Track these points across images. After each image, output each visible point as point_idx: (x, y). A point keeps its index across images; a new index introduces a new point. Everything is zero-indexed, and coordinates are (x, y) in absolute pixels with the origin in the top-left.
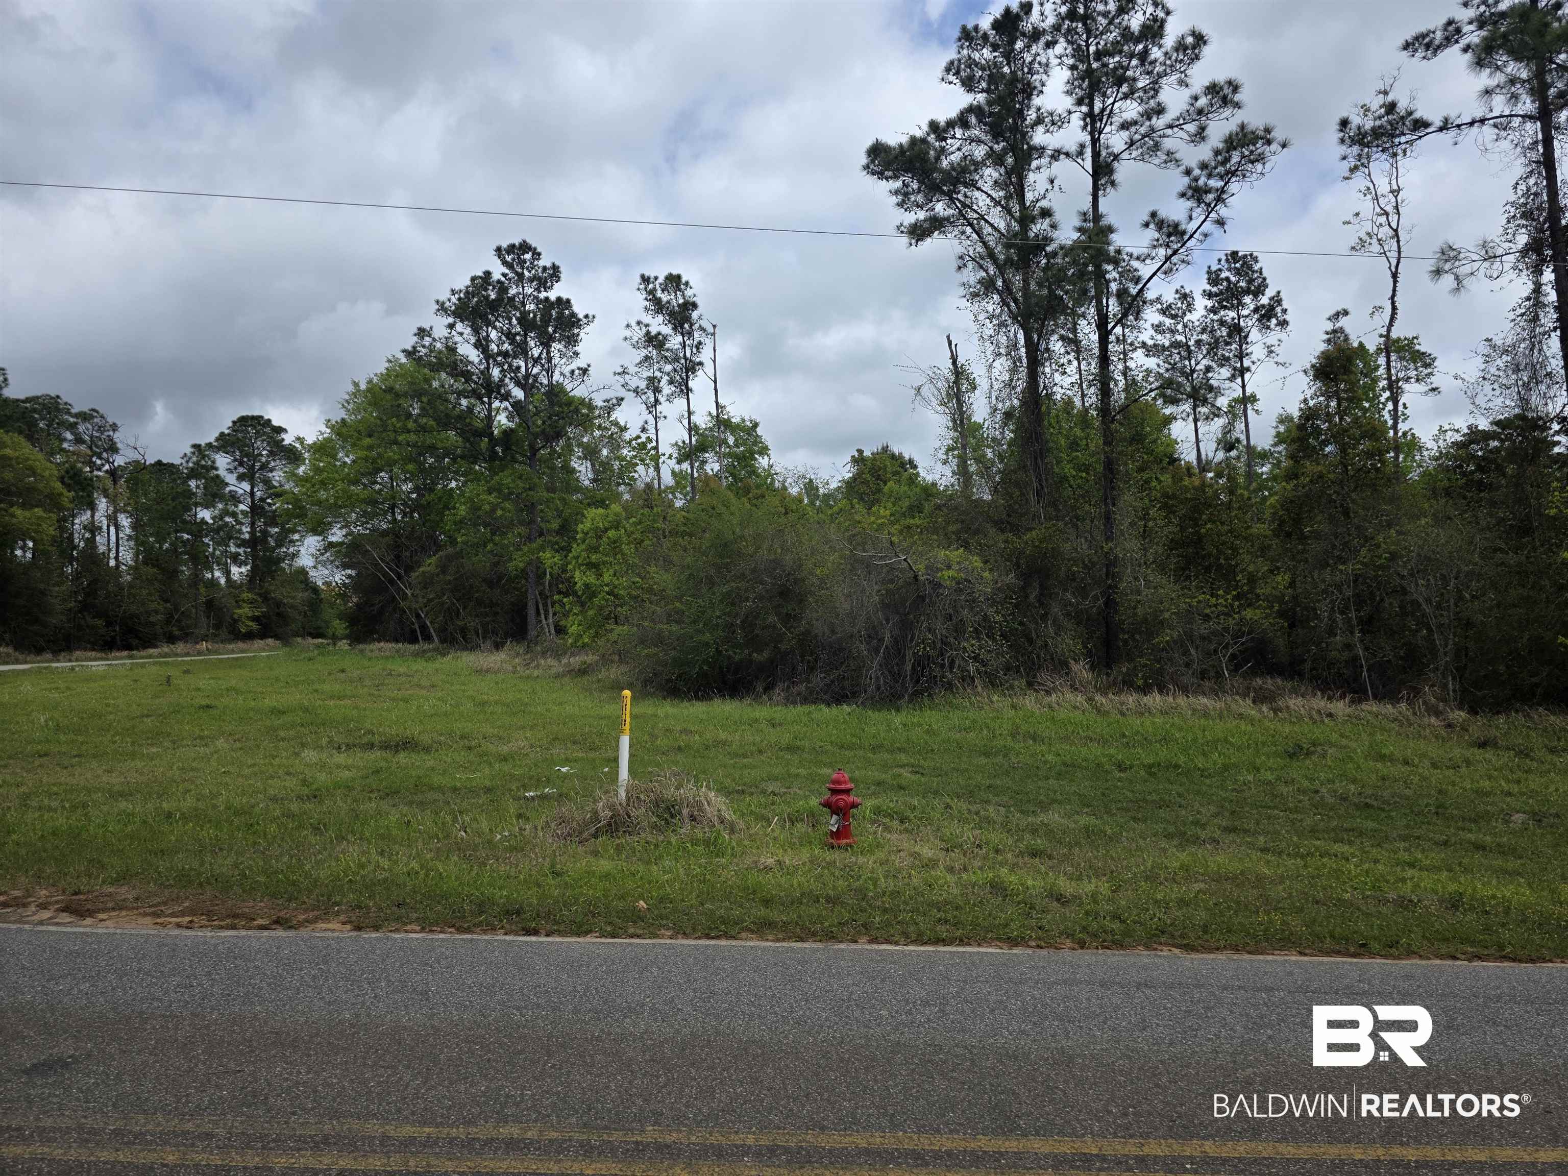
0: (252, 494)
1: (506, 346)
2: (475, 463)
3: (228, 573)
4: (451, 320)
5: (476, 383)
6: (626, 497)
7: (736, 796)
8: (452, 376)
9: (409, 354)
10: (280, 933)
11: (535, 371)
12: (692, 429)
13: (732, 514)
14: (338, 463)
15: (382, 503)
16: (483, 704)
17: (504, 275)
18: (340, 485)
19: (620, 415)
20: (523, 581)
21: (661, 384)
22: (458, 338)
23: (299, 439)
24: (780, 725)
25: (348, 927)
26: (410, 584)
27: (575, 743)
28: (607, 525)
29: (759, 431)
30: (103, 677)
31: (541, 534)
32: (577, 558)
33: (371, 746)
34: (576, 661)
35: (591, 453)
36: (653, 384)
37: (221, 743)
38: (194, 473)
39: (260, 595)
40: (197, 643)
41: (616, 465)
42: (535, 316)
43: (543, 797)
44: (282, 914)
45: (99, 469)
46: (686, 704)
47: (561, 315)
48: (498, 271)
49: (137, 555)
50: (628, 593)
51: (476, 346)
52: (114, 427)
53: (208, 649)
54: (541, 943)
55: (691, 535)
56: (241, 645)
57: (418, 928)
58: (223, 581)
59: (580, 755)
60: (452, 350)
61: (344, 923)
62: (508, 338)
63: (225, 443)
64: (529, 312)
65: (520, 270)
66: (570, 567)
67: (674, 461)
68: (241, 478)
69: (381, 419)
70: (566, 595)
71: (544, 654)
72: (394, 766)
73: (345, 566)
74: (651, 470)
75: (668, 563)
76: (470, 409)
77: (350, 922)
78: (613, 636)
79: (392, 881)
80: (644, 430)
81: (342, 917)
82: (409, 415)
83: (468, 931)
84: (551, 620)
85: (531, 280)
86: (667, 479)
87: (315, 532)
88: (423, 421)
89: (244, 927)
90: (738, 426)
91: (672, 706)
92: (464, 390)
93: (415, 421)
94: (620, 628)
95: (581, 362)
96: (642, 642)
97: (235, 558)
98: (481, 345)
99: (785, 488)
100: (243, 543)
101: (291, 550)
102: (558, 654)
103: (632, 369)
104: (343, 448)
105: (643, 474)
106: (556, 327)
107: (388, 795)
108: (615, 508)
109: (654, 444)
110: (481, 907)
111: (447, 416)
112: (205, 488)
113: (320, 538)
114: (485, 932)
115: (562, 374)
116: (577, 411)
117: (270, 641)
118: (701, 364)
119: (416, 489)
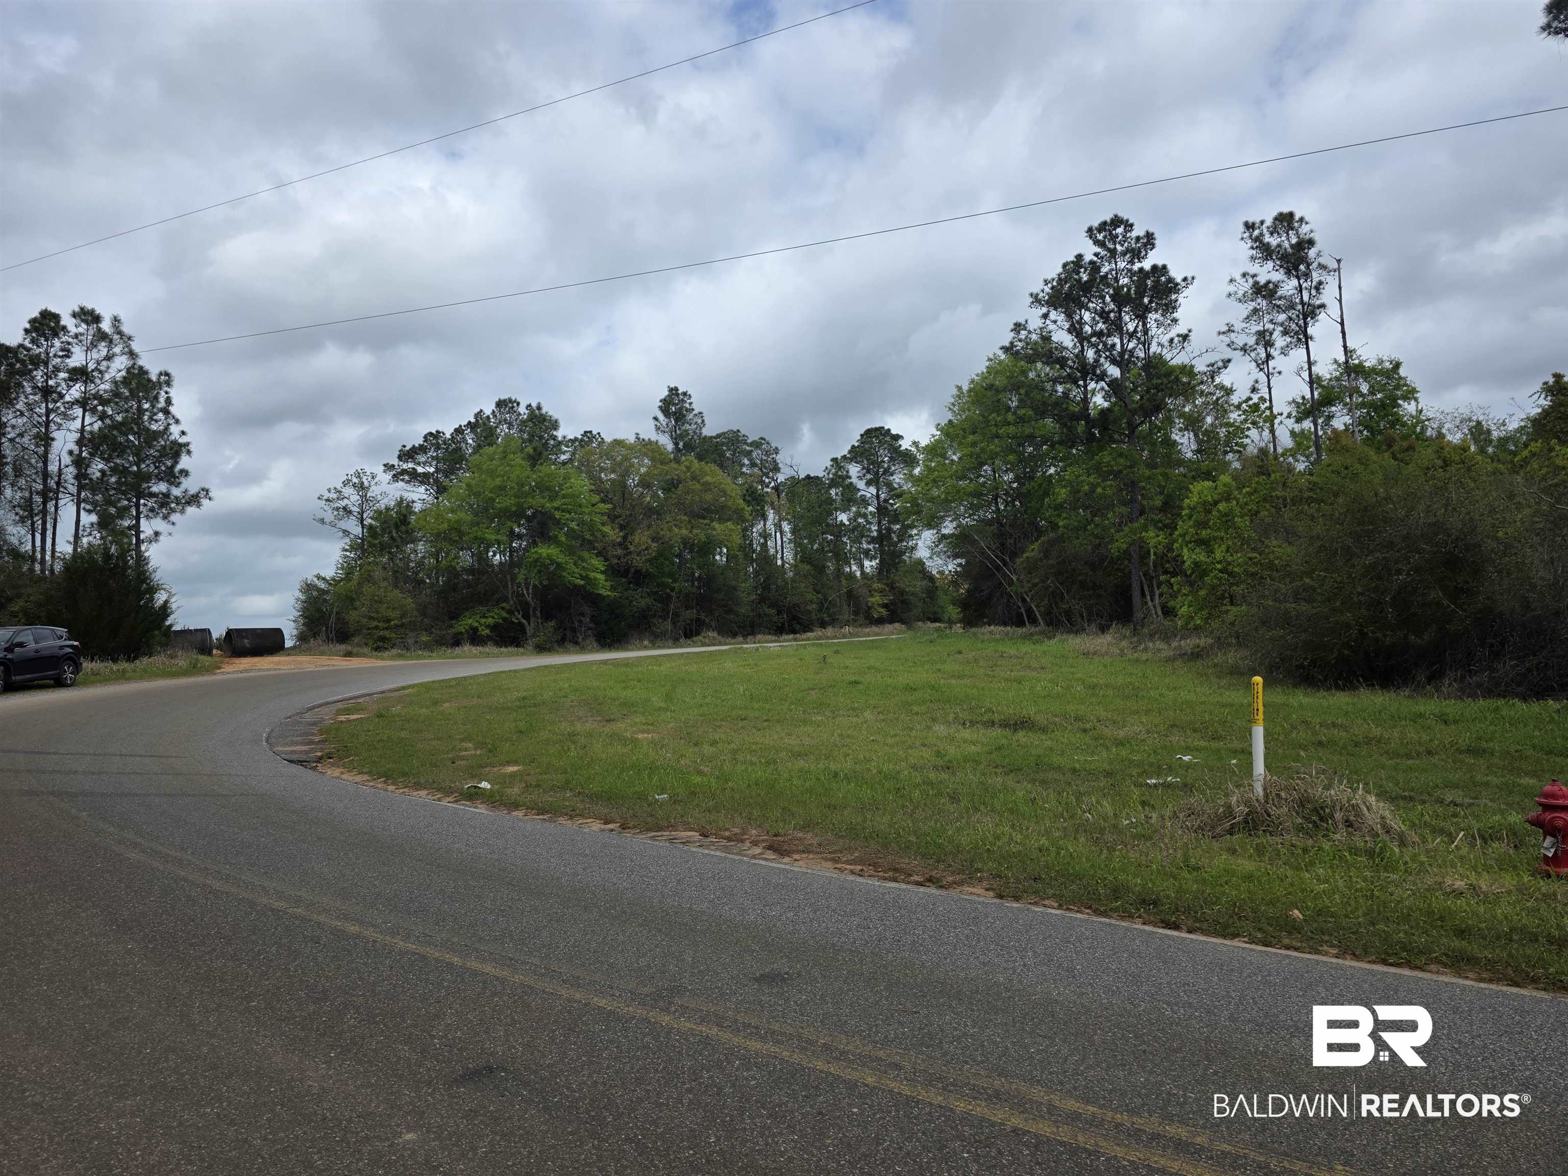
0: (878, 496)
1: (1101, 326)
2: (1072, 447)
3: (862, 566)
4: (1044, 310)
5: (1071, 368)
6: (1237, 465)
7: (1402, 803)
8: (1048, 364)
9: (1006, 349)
10: (933, 891)
11: (1131, 345)
12: (1314, 381)
13: (1372, 473)
14: (947, 462)
15: (986, 495)
16: (1094, 687)
17: (1096, 255)
18: (950, 482)
19: (1225, 378)
20: (1126, 562)
21: (1274, 336)
22: (1052, 327)
23: (915, 444)
24: (1456, 722)
25: (991, 894)
26: (1015, 570)
27: (1195, 731)
28: (1216, 497)
29: (1402, 372)
30: (779, 656)
31: (1142, 513)
32: (1183, 536)
33: (992, 724)
34: (1188, 644)
35: (1193, 423)
36: (1264, 338)
37: (868, 715)
38: (833, 483)
39: (887, 585)
40: (842, 627)
41: (1222, 432)
42: (1129, 290)
43: (1167, 786)
44: (933, 873)
45: (767, 486)
46: (1322, 693)
47: (1157, 282)
48: (1089, 251)
49: (796, 555)
50: (1245, 570)
51: (1069, 331)
52: (777, 451)
53: (850, 633)
54: (1185, 939)
55: (1320, 501)
56: (875, 629)
57: (1056, 905)
58: (858, 574)
59: (1203, 743)
60: (1046, 339)
61: (987, 890)
62: (1101, 316)
63: (856, 454)
64: (1123, 286)
65: (1112, 246)
66: (1176, 545)
67: (1293, 420)
68: (868, 483)
69: (983, 416)
70: (1174, 574)
71: (1152, 636)
72: (1014, 744)
73: (956, 556)
74: (1266, 433)
75: (1290, 535)
76: (1066, 394)
77: (993, 889)
78: (1230, 617)
79: (1026, 855)
80: (1254, 390)
81: (985, 884)
82: (1009, 408)
83: (1104, 914)
84: (1157, 601)
85: (1124, 254)
86: (1285, 440)
87: (929, 526)
88: (1021, 412)
89: (903, 881)
90: (1373, 370)
91: (1306, 695)
92: (1060, 377)
93: (1015, 413)
94: (1238, 608)
95: (1181, 329)
96: (1264, 623)
97: (867, 553)
98: (1075, 329)
99: (1441, 436)
100: (873, 540)
101: (910, 543)
102: (1167, 637)
103: (1238, 326)
104: (951, 446)
105: (1255, 438)
106: (1152, 297)
107: (1011, 771)
108: (1225, 478)
109: (1267, 404)
110: (1117, 892)
111: (1044, 403)
112: (842, 494)
113: (935, 531)
114: (1122, 918)
115: (1159, 344)
116: (1177, 379)
117: (897, 625)
118: (1323, 306)
119: (1017, 479)
